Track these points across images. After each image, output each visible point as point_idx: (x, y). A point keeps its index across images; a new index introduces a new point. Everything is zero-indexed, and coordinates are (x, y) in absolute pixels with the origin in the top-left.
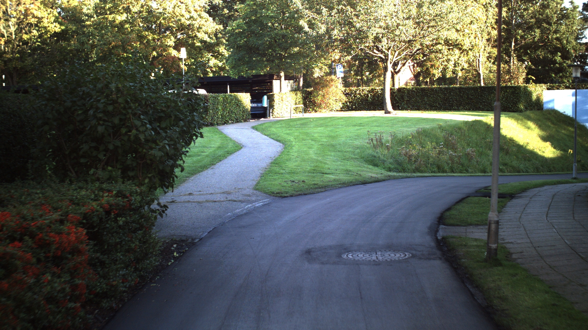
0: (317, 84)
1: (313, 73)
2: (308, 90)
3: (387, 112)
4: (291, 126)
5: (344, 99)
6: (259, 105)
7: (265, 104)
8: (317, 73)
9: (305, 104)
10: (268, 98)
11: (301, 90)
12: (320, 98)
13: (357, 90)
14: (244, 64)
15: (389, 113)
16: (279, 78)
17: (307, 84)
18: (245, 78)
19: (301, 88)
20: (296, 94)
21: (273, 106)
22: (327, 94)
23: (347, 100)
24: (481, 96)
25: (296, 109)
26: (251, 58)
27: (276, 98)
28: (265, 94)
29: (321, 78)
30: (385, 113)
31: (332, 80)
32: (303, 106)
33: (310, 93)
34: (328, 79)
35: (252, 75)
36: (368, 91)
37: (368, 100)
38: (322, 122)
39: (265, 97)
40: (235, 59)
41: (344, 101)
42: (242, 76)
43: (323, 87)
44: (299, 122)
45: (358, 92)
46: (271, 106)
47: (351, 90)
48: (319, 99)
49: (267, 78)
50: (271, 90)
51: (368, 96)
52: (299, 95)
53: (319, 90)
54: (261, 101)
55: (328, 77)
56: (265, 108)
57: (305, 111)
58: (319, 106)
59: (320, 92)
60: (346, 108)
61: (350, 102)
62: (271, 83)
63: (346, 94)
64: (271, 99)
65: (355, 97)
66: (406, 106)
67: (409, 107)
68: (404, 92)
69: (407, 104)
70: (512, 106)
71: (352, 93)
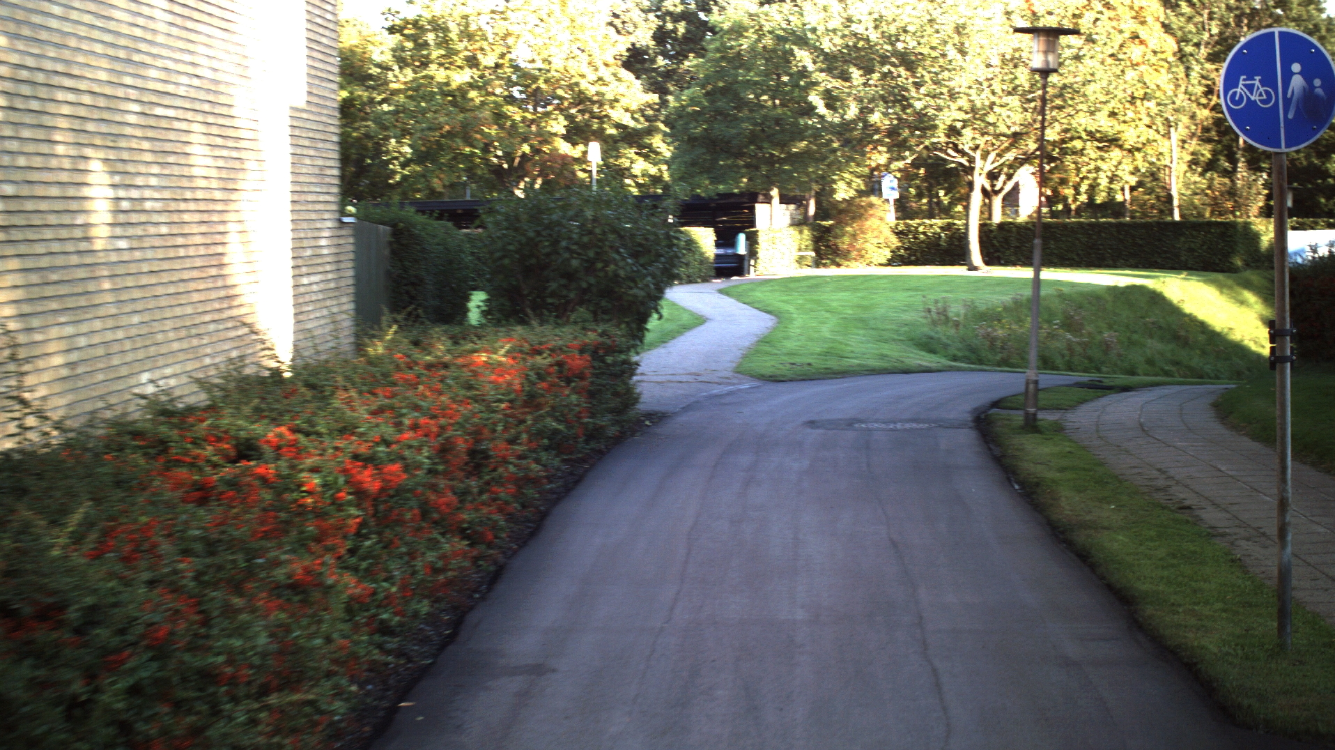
0: (841, 212)
1: (833, 191)
2: (824, 223)
3: (973, 268)
4: (792, 290)
5: (895, 242)
6: (730, 251)
7: (742, 248)
8: (842, 192)
9: (817, 250)
10: (747, 239)
11: (811, 224)
12: (847, 240)
13: (920, 225)
14: (701, 172)
15: (975, 269)
16: (768, 200)
17: (822, 213)
18: (703, 198)
19: (811, 221)
20: (801, 232)
21: (757, 253)
22: (863, 233)
23: (900, 244)
24: (1160, 240)
25: (800, 260)
26: (715, 161)
27: (761, 238)
28: (741, 230)
29: (849, 202)
30: (969, 270)
31: (871, 205)
32: (813, 254)
33: (828, 230)
34: (863, 204)
35: (718, 194)
36: (941, 228)
37: (939, 245)
38: (847, 284)
39: (742, 238)
40: (686, 162)
41: (893, 246)
42: (698, 196)
43: (853, 219)
44: (804, 284)
45: (921, 229)
46: (753, 253)
47: (907, 226)
48: (844, 243)
49: (745, 200)
50: (752, 222)
51: (940, 237)
52: (807, 233)
53: (847, 225)
54: (732, 244)
55: (864, 199)
56: (741, 258)
57: (817, 264)
58: (846, 255)
59: (848, 229)
60: (897, 259)
61: (906, 249)
62: (752, 209)
63: (899, 234)
64: (752, 240)
65: (915, 238)
66: (1013, 258)
67: (1019, 260)
68: (1009, 231)
69: (1016, 254)
70: (1220, 260)
71: (910, 231)
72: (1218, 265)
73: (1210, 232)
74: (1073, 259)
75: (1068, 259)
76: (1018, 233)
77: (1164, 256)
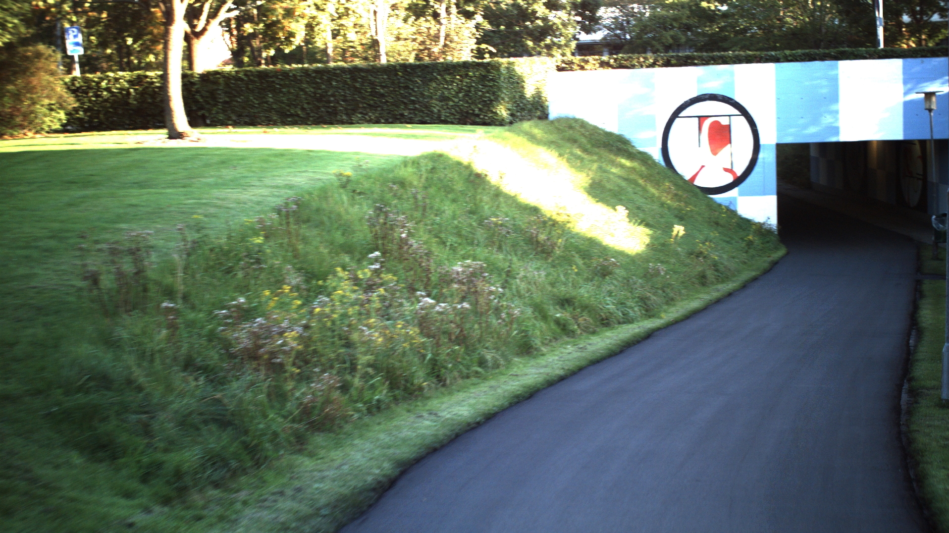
3: (176, 135)
5: (72, 102)
12: (8, 101)
13: (102, 79)
15: (181, 135)
22: (28, 91)
23: (78, 105)
24: (407, 87)
36: (129, 82)
37: (128, 104)
41: (69, 109)
43: (16, 74)
45: (104, 84)
48: (6, 105)
51: (129, 93)
53: (8, 82)
55: (30, 48)
59: (10, 87)
61: (85, 111)
63: (76, 91)
65: (97, 96)
66: (221, 117)
67: (229, 118)
68: (216, 83)
69: (224, 111)
70: (480, 110)
71: (90, 88)
72: (478, 116)
73: (467, 75)
74: (298, 115)
75: (291, 115)
76: (227, 85)
77: (411, 107)
